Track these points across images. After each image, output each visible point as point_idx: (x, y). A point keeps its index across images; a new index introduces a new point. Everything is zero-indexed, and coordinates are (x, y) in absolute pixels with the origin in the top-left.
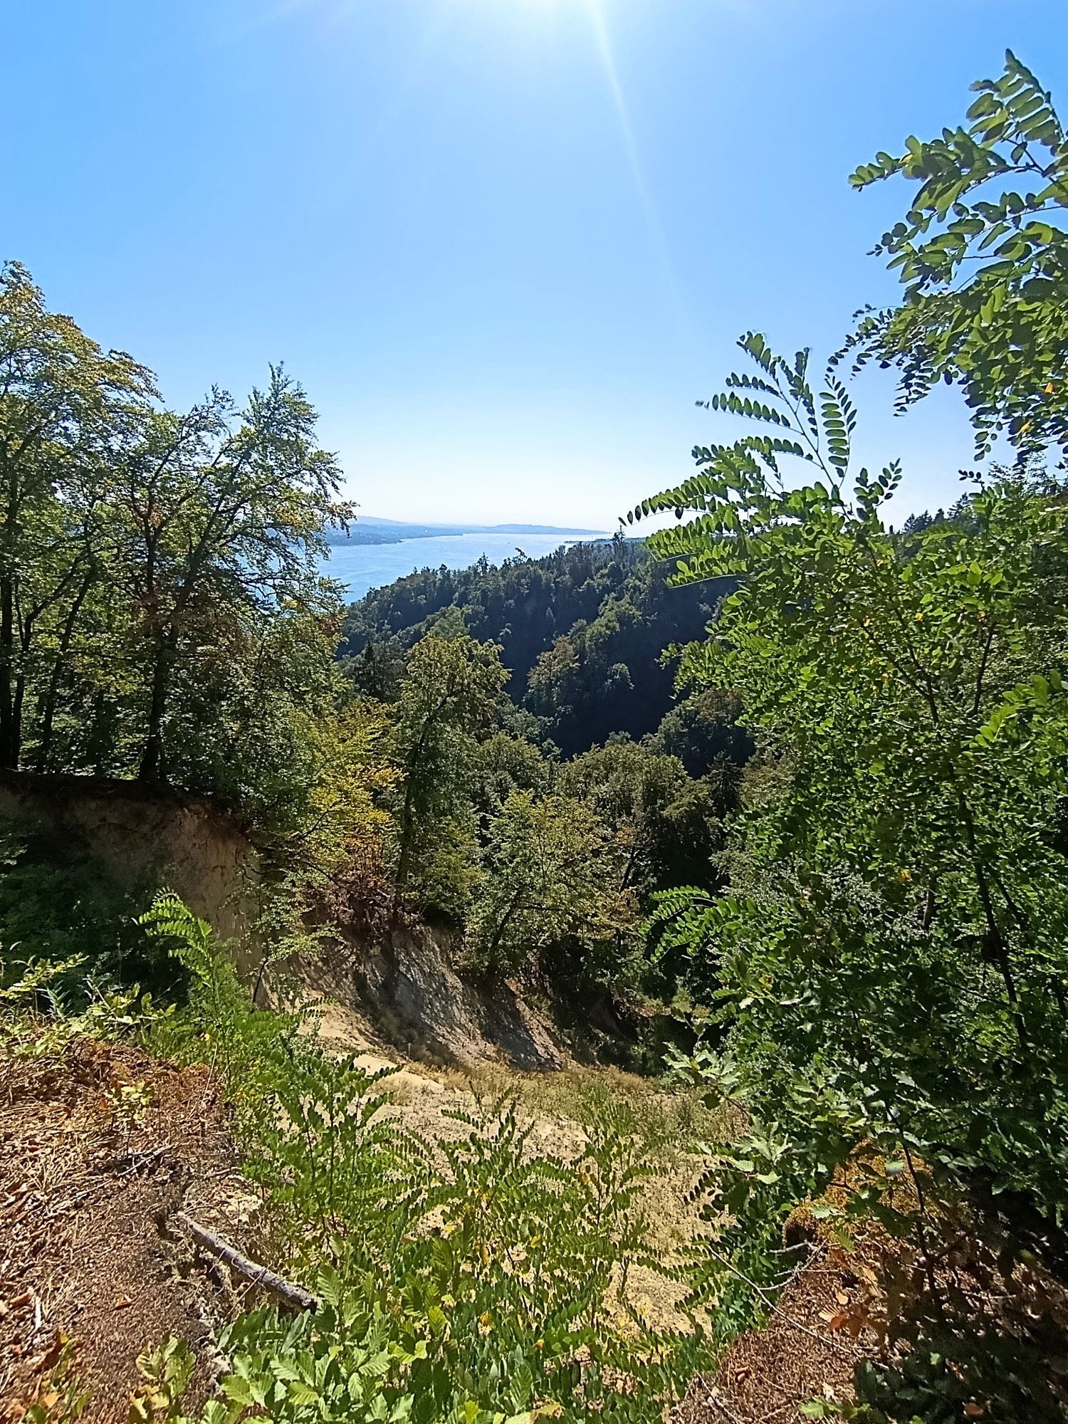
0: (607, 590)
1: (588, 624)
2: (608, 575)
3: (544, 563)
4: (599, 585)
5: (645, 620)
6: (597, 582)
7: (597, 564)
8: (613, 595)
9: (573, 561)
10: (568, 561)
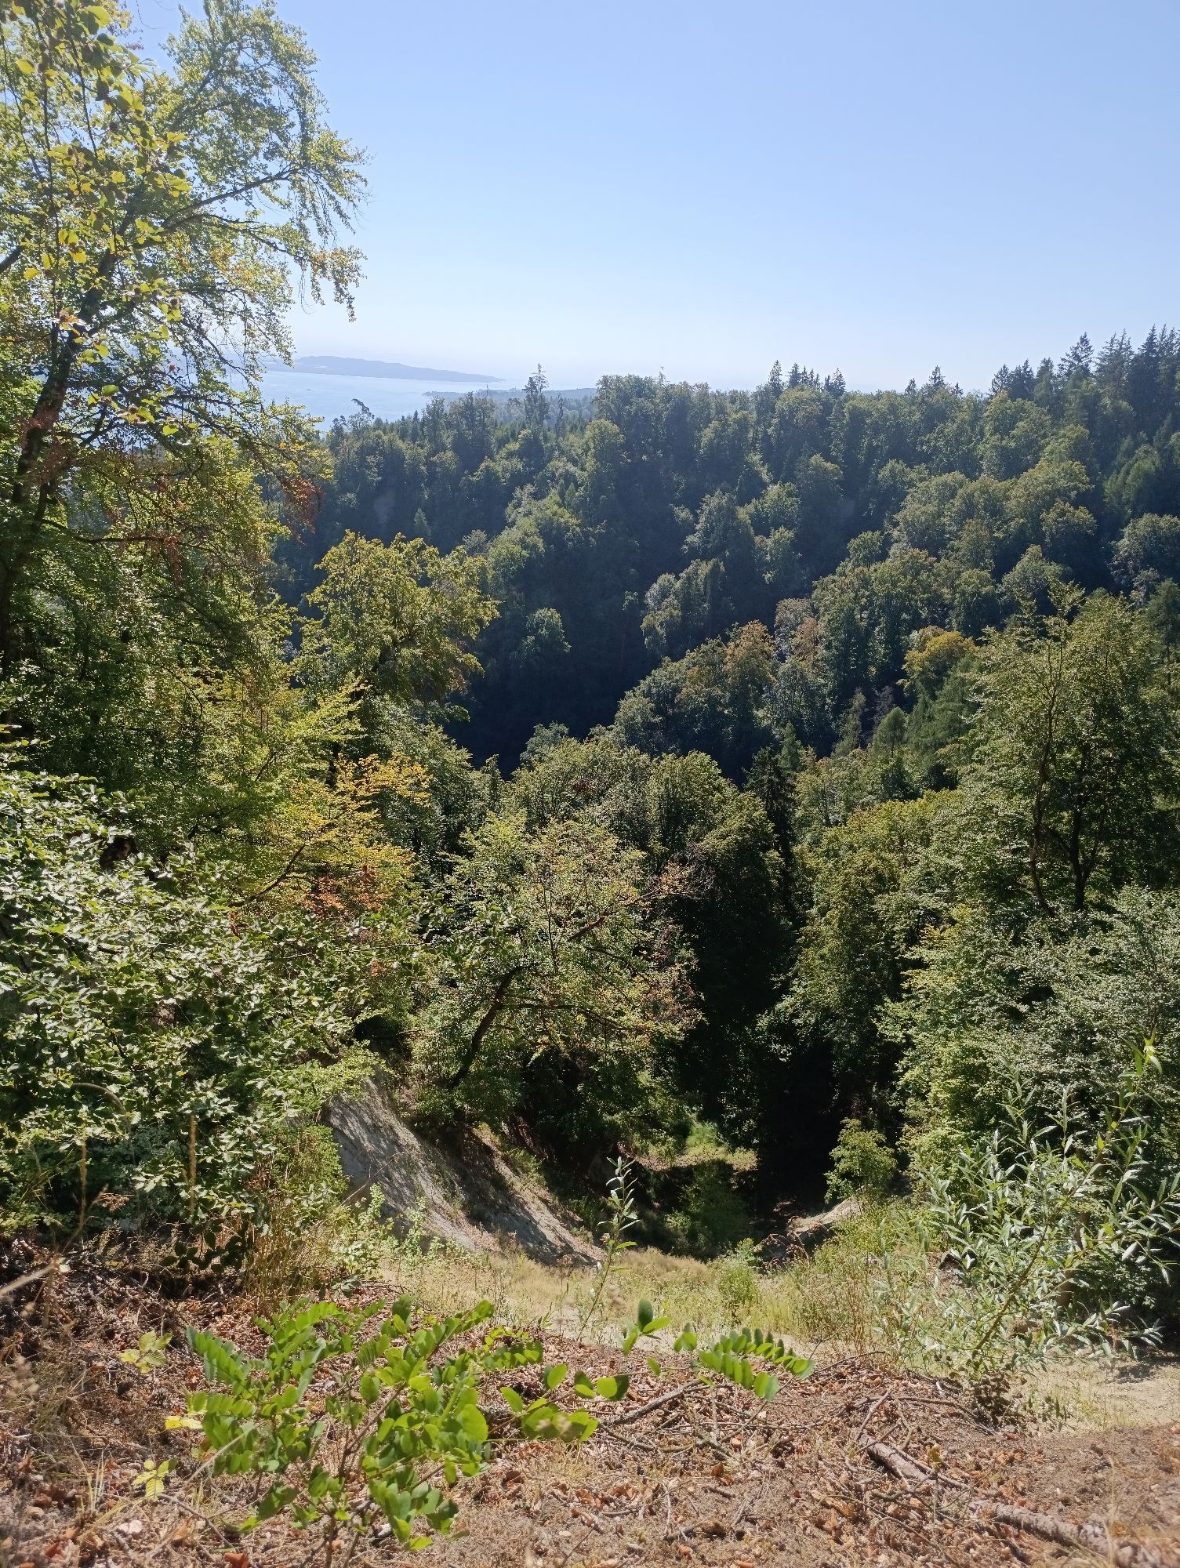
0: (519, 480)
1: (489, 539)
2: (519, 455)
3: (408, 430)
4: (505, 470)
5: (586, 535)
6: (502, 464)
7: (499, 433)
8: (530, 488)
9: (458, 426)
10: (449, 425)
